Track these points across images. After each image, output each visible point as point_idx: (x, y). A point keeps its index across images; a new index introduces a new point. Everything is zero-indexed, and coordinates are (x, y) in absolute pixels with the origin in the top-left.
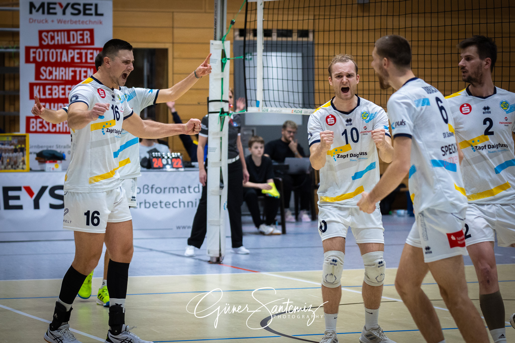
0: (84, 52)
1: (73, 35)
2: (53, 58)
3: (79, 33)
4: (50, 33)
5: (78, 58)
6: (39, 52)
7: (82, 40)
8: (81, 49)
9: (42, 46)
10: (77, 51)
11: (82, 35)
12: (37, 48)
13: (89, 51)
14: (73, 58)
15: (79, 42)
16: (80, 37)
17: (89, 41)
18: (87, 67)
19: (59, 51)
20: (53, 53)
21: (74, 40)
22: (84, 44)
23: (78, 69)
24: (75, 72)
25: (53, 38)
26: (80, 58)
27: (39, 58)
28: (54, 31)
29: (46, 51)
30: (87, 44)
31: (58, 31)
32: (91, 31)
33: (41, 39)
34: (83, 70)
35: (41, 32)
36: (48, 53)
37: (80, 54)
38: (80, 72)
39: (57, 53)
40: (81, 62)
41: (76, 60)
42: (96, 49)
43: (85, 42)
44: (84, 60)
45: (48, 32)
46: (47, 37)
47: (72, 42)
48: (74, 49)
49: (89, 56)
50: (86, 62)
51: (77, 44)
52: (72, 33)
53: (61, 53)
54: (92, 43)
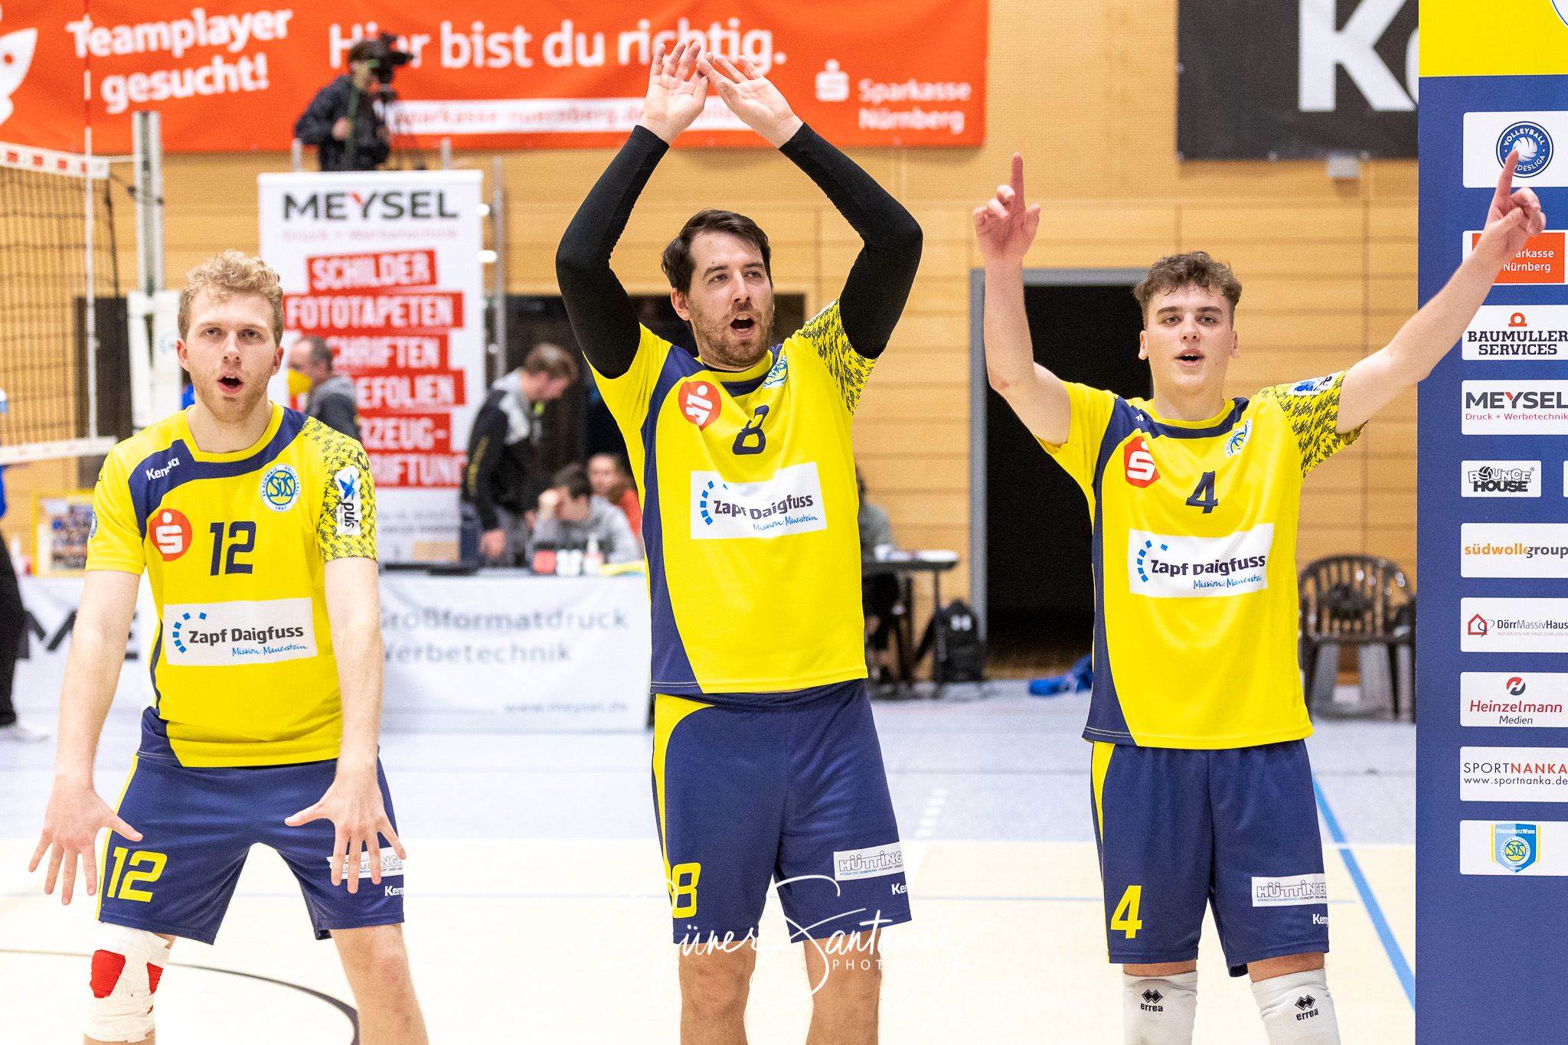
0: (413, 302)
1: (389, 267)
2: (341, 316)
3: (403, 259)
4: (333, 265)
5: (402, 317)
6: (309, 308)
7: (410, 274)
8: (406, 295)
9: (314, 293)
10: (398, 300)
11: (409, 263)
12: (303, 296)
13: (427, 301)
14: (388, 318)
15: (404, 280)
16: (404, 269)
17: (426, 276)
18: (424, 336)
19: (355, 301)
20: (340, 308)
21: (389, 273)
22: (414, 285)
23: (401, 342)
24: (394, 348)
25: (340, 273)
26: (406, 316)
27: (309, 316)
28: (342, 258)
29: (325, 301)
30: (422, 284)
31: (352, 257)
32: (431, 255)
33: (312, 276)
34: (413, 342)
35: (311, 261)
36: (330, 308)
37: (406, 307)
38: (407, 348)
39: (350, 307)
40: (409, 326)
41: (397, 322)
42: (444, 295)
43: (416, 277)
44: (414, 319)
45: (328, 259)
46: (325, 270)
47: (387, 280)
48: (391, 296)
49: (427, 311)
50: (420, 325)
51: (398, 285)
52: (384, 261)
53: (361, 307)
54: (433, 280)
